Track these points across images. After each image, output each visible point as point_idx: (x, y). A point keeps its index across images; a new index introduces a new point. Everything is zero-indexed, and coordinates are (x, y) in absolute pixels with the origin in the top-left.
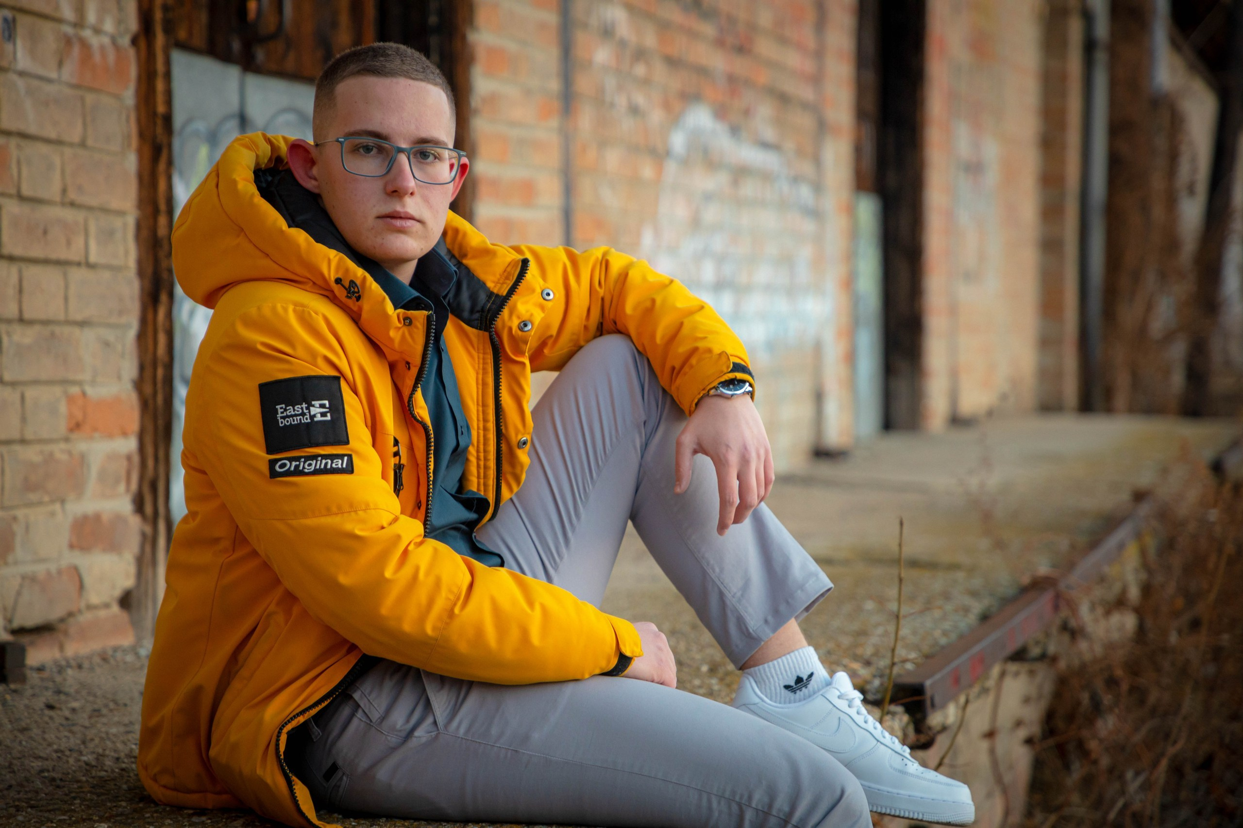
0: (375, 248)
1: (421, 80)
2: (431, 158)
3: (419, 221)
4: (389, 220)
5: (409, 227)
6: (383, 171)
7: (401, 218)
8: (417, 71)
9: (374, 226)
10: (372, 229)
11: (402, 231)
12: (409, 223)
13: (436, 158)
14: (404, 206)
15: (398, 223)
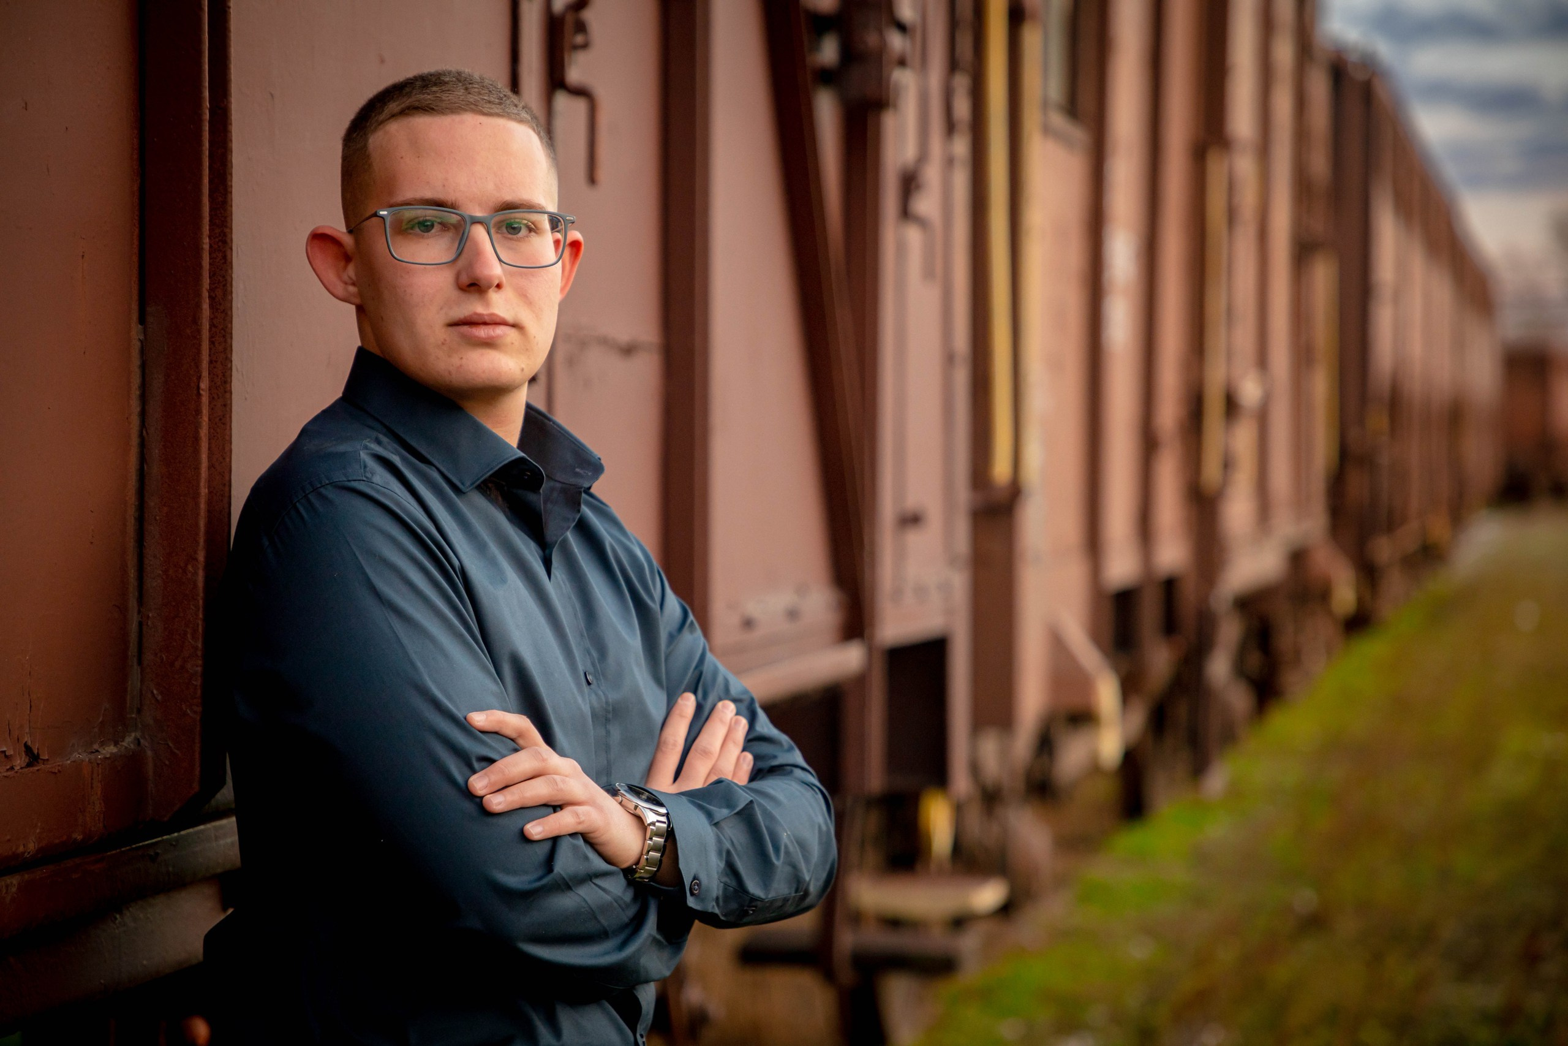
0: (450, 373)
1: (498, 115)
2: (524, 232)
3: (514, 326)
4: (465, 329)
5: (499, 337)
6: (450, 256)
7: (485, 324)
8: (490, 102)
9: (445, 340)
10: (443, 344)
11: (489, 344)
12: (500, 330)
13: (530, 230)
14: (487, 304)
15: (482, 332)
